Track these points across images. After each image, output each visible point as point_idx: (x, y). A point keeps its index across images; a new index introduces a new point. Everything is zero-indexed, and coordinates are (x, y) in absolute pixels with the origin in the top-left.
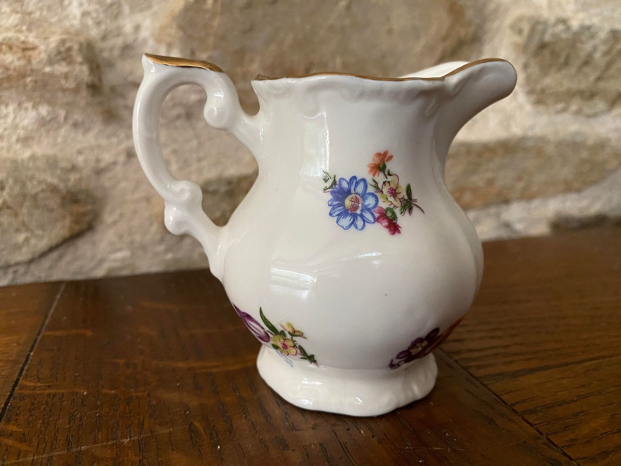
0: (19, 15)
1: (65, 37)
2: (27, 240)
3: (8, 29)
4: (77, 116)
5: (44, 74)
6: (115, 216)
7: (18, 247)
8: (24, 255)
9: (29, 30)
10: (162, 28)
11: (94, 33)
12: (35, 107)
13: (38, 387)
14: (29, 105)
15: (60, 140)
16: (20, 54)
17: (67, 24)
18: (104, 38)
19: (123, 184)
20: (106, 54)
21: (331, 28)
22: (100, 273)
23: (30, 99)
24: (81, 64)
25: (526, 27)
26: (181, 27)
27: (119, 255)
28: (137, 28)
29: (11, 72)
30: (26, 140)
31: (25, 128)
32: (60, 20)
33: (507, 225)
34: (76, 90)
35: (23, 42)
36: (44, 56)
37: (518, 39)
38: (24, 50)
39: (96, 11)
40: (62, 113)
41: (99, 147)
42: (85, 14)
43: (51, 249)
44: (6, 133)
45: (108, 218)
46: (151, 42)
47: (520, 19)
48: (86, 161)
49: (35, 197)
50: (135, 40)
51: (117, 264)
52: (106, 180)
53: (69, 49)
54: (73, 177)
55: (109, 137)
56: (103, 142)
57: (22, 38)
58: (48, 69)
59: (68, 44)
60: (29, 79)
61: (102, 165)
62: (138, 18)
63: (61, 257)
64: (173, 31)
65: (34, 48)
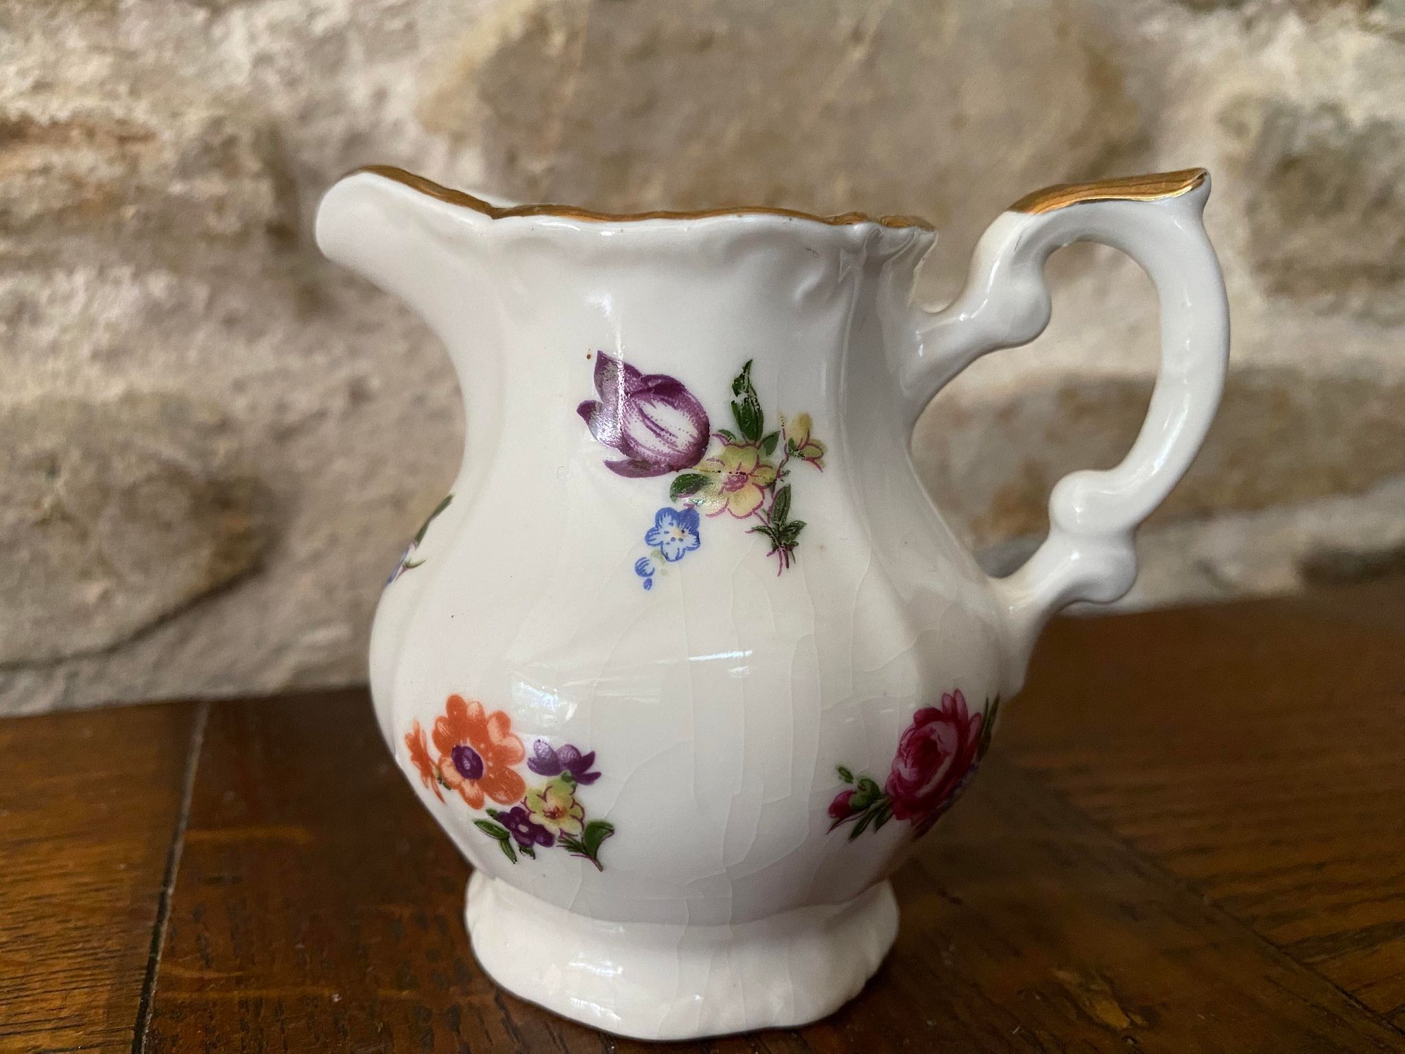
0: (109, 59)
1: (219, 112)
2: (105, 597)
3: (83, 90)
4: (235, 302)
5: (169, 200)
6: (317, 542)
7: (82, 615)
8: (97, 634)
9: (134, 92)
10: (442, 99)
11: (282, 104)
12: (137, 276)
13: (210, 981)
14: (125, 272)
15: (192, 355)
16: (113, 151)
17: (218, 82)
18: (306, 115)
19: (340, 465)
20: (308, 156)
21: (829, 111)
22: (273, 679)
23: (127, 258)
24: (257, 176)
25: (1254, 121)
26: (487, 96)
27: (323, 636)
28: (380, 96)
29: (89, 194)
30: (111, 357)
31: (111, 327)
32: (204, 74)
33: (1206, 569)
34: (241, 238)
35: (122, 123)
36: (169, 156)
37: (1235, 147)
38: (123, 140)
39: (288, 54)
40: (200, 292)
41: (284, 374)
42: (262, 60)
43: (163, 620)
44: (68, 337)
45: (300, 545)
46: (413, 130)
47: (1240, 102)
48: (253, 408)
49: (130, 493)
50: (375, 125)
51: (319, 658)
52: (299, 456)
53: (231, 142)
54: (223, 446)
55: (308, 352)
56: (294, 362)
57: (119, 111)
58: (177, 188)
59: (229, 130)
60: (130, 211)
61: (291, 418)
62: (384, 72)
63: (183, 640)
64: (470, 104)
65: (147, 137)
